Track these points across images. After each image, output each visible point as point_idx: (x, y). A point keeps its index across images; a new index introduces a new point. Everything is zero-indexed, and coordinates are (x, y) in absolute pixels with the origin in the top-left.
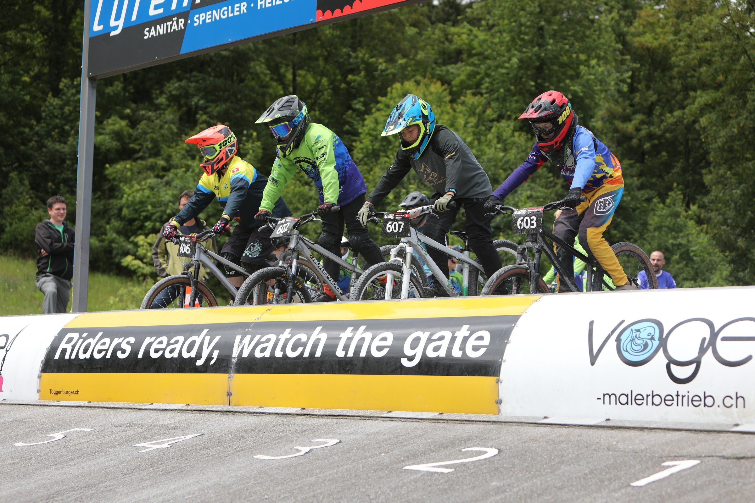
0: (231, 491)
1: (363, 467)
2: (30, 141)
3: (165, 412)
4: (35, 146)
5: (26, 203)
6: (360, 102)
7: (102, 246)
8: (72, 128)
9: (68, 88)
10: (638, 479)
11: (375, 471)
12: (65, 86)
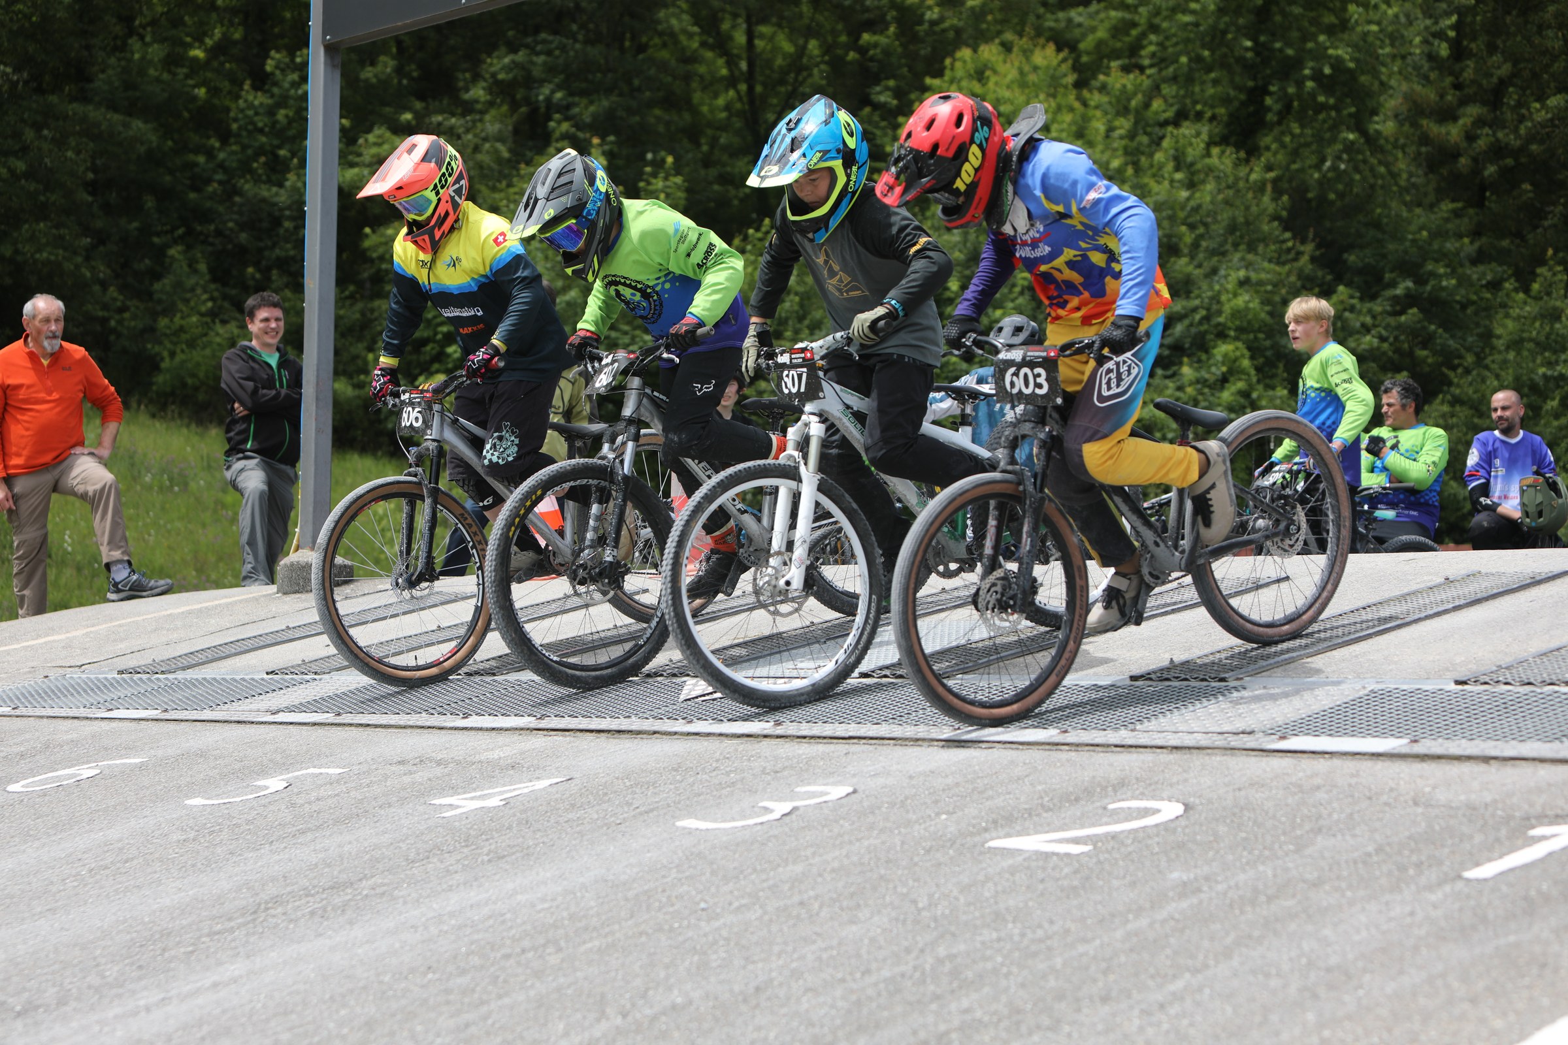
0: (630, 894)
1: (903, 843)
2: (209, 181)
3: (494, 733)
4: (219, 192)
5: (203, 309)
6: (887, 88)
7: (359, 397)
8: (294, 155)
9: (283, 70)
10: (1477, 864)
11: (928, 851)
12: (277, 67)
